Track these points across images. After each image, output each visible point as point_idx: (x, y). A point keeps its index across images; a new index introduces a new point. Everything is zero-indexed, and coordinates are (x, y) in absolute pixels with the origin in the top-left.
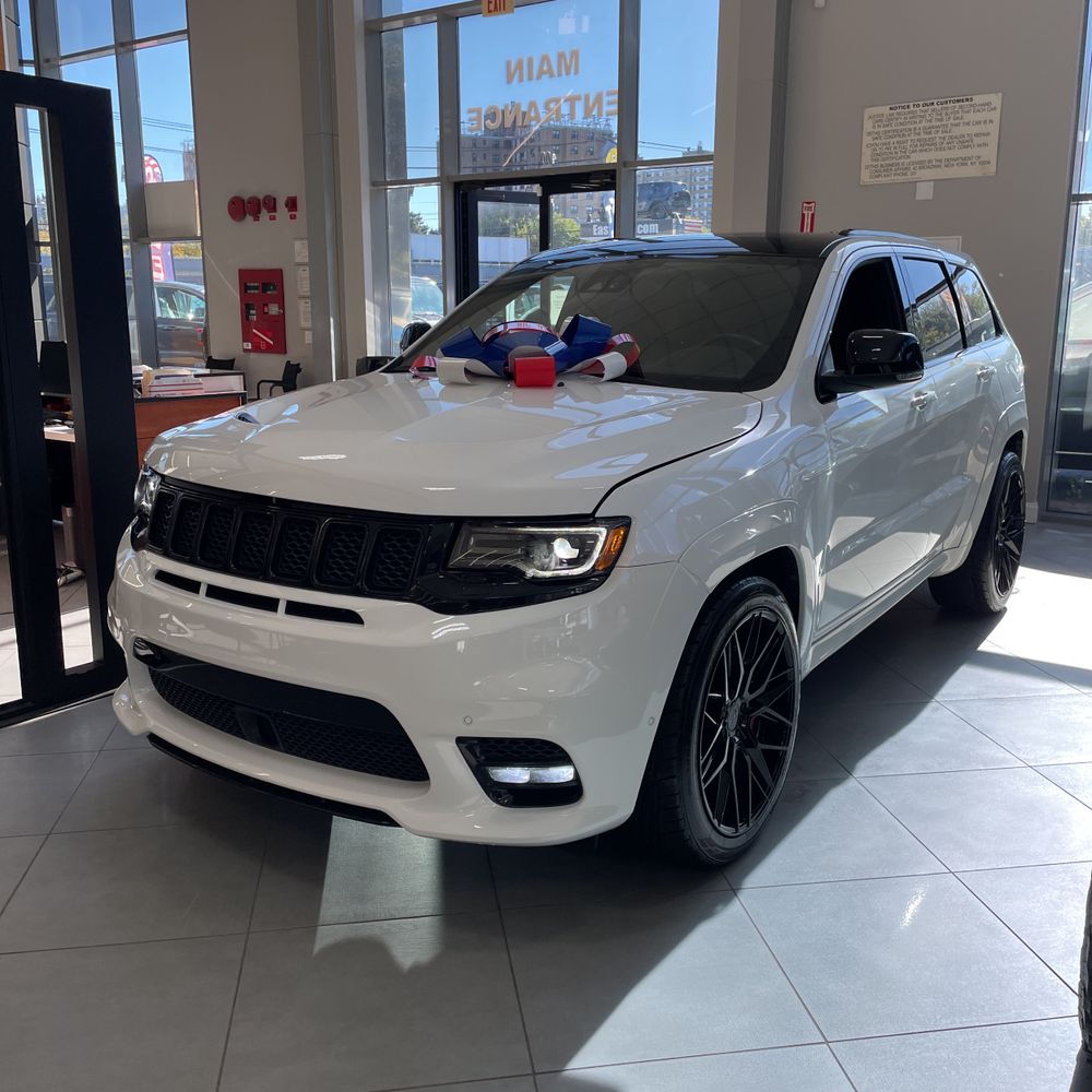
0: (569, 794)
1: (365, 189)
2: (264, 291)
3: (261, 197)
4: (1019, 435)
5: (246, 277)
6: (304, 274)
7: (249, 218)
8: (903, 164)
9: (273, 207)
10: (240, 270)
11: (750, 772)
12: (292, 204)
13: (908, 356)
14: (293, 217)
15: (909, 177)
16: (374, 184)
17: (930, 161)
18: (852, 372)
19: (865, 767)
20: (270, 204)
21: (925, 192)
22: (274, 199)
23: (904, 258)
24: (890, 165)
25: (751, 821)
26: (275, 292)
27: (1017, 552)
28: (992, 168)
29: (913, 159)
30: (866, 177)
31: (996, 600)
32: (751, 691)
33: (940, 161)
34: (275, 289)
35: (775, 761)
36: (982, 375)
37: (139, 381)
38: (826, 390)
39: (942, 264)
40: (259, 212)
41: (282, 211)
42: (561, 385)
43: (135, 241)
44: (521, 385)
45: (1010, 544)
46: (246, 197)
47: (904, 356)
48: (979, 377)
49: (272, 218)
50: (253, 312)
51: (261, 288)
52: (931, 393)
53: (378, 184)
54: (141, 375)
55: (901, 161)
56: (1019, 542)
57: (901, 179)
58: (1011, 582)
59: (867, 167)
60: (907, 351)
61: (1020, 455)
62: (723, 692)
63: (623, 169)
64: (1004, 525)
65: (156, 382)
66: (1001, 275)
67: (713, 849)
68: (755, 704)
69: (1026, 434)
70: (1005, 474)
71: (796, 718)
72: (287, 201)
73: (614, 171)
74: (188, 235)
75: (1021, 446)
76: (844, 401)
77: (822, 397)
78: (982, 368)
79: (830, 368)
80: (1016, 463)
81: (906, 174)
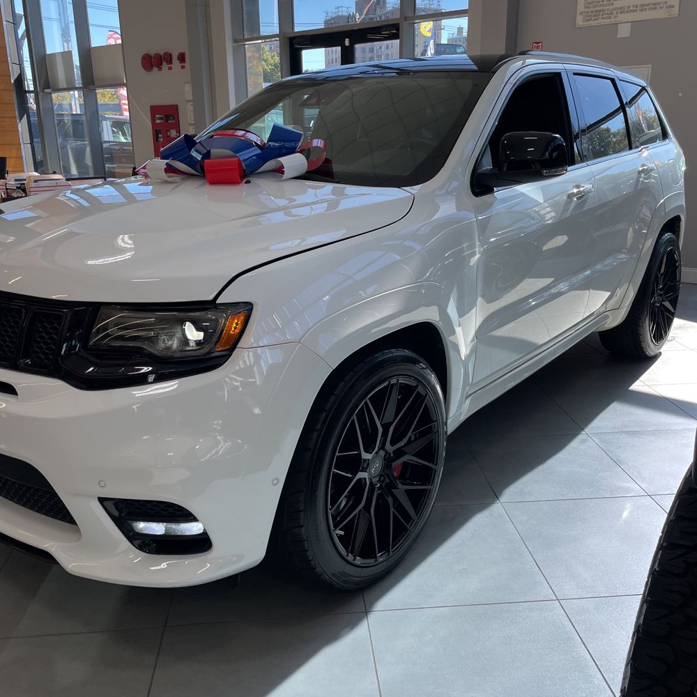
0: (201, 544)
1: (229, 45)
2: (167, 121)
3: (162, 53)
4: (676, 220)
5: (155, 110)
6: (190, 107)
7: (155, 69)
8: (608, 10)
9: (170, 62)
10: (151, 107)
11: (392, 510)
12: (182, 58)
13: (555, 154)
14: (183, 67)
15: (613, 20)
16: (235, 41)
17: (628, 7)
18: (505, 169)
19: (511, 493)
20: (168, 58)
21: (624, 31)
22: (171, 54)
23: (575, 74)
24: (598, 11)
25: (391, 551)
26: (173, 121)
27: (673, 311)
28: (676, 11)
29: (615, 6)
30: (580, 21)
31: (651, 347)
32: (393, 443)
33: (636, 6)
34: (174, 119)
35: (418, 499)
36: (643, 171)
37: (24, 184)
38: (481, 185)
39: (613, 81)
40: (162, 65)
41: (176, 63)
42: (248, 182)
43: (85, 88)
44: (214, 182)
45: (667, 304)
46: (152, 53)
47: (551, 154)
48: (639, 172)
49: (170, 68)
50: (160, 136)
51: (164, 118)
52: (588, 186)
53: (239, 41)
54: (25, 180)
55: (606, 8)
56: (674, 302)
57: (607, 21)
58: (666, 333)
59: (581, 13)
60: (553, 151)
61: (678, 236)
62: (358, 449)
63: (405, 23)
64: (661, 290)
65: (33, 185)
66: (680, 95)
67: (348, 579)
68: (399, 453)
69: (683, 218)
70: (662, 250)
71: (441, 462)
72: (179, 56)
73: (398, 24)
74: (119, 83)
75: (679, 227)
76: (500, 193)
77: (477, 191)
78: (643, 165)
79: (487, 165)
80: (674, 242)
81: (610, 18)
